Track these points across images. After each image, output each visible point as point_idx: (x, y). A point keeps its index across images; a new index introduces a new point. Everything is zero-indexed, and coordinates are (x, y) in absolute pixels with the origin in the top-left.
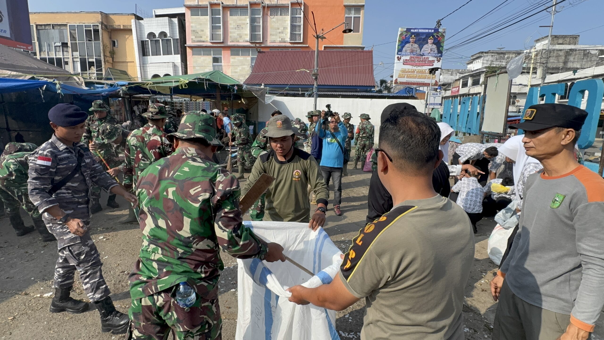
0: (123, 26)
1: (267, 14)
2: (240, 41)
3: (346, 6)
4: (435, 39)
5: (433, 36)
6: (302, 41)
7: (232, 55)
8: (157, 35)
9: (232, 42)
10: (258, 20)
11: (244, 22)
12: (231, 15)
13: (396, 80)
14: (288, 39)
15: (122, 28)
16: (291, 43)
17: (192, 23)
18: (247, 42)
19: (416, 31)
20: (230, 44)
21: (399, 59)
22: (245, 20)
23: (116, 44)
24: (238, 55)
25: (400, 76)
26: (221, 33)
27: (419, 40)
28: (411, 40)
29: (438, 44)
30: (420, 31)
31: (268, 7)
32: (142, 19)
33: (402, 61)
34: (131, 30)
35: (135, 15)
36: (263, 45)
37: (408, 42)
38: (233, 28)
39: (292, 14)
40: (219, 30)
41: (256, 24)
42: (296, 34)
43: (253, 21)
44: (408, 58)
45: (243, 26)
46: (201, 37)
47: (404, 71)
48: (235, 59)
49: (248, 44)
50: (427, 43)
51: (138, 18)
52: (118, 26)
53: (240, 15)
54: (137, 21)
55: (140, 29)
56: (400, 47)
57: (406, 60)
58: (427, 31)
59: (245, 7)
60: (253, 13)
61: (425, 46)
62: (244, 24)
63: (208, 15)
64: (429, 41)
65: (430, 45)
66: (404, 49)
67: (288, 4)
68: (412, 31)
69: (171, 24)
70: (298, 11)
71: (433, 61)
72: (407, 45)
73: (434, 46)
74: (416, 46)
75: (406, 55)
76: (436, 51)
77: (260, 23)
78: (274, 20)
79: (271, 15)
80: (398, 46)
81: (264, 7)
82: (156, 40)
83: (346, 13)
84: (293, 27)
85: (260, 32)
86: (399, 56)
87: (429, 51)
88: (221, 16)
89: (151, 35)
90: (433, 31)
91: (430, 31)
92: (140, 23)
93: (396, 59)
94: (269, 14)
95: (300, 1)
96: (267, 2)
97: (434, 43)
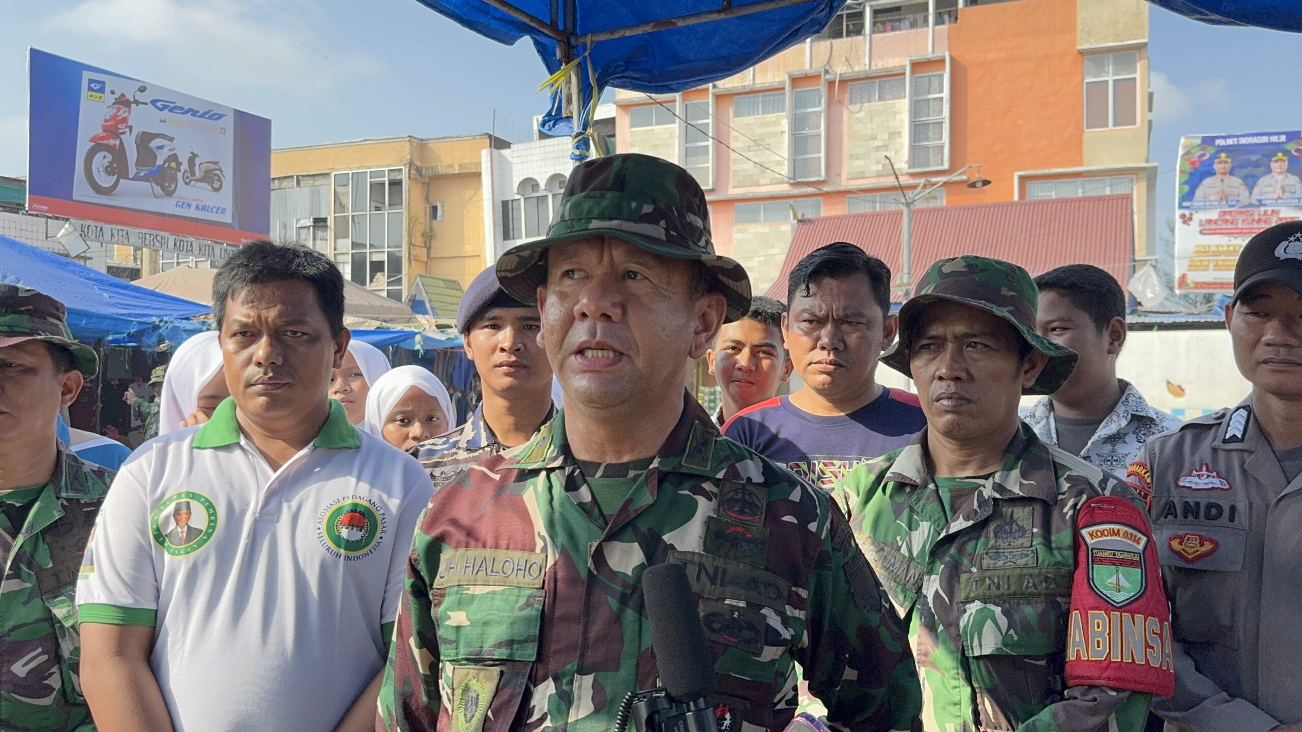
0: (460, 165)
1: (841, 102)
2: (762, 181)
3: (1084, 54)
4: (1293, 159)
6: (946, 166)
7: (738, 221)
8: (542, 185)
9: (740, 186)
10: (812, 120)
11: (773, 129)
12: (737, 115)
13: (1183, 277)
14: (902, 163)
15: (456, 170)
16: (913, 175)
18: (782, 182)
19: (1230, 142)
20: (732, 192)
21: (1187, 220)
22: (776, 123)
23: (439, 213)
24: (755, 220)
25: (1192, 267)
26: (710, 165)
27: (1242, 166)
28: (1217, 167)
30: (1243, 141)
31: (844, 82)
32: (508, 145)
33: (1195, 224)
34: (478, 175)
35: (490, 136)
36: (826, 189)
37: (1211, 173)
39: (915, 91)
40: (704, 157)
41: (807, 131)
42: (927, 148)
43: (798, 123)
44: (1214, 215)
45: (772, 141)
47: (1203, 251)
48: (746, 231)
49: (784, 188)
50: (1269, 171)
51: (499, 144)
52: (448, 167)
53: (764, 113)
55: (500, 171)
56: (1186, 188)
57: (1209, 221)
58: (1265, 139)
59: (777, 90)
60: (798, 103)
61: (1263, 181)
62: (773, 135)
63: (674, 123)
64: (1274, 165)
65: (1280, 178)
66: (1199, 193)
67: (904, 67)
68: (1219, 142)
70: (935, 83)
72: (1207, 182)
74: (1236, 181)
75: (1205, 208)
77: (819, 127)
78: (862, 115)
79: (851, 103)
80: (1181, 184)
81: (831, 84)
82: (538, 197)
83: (1087, 73)
84: (918, 130)
85: (819, 152)
86: (1187, 212)
87: (1279, 192)
88: (710, 121)
89: (529, 184)
90: (1283, 138)
91: (1274, 139)
92: (501, 156)
93: (1178, 222)
94: (847, 101)
95: (938, 55)
96: (840, 69)
97: (1290, 170)
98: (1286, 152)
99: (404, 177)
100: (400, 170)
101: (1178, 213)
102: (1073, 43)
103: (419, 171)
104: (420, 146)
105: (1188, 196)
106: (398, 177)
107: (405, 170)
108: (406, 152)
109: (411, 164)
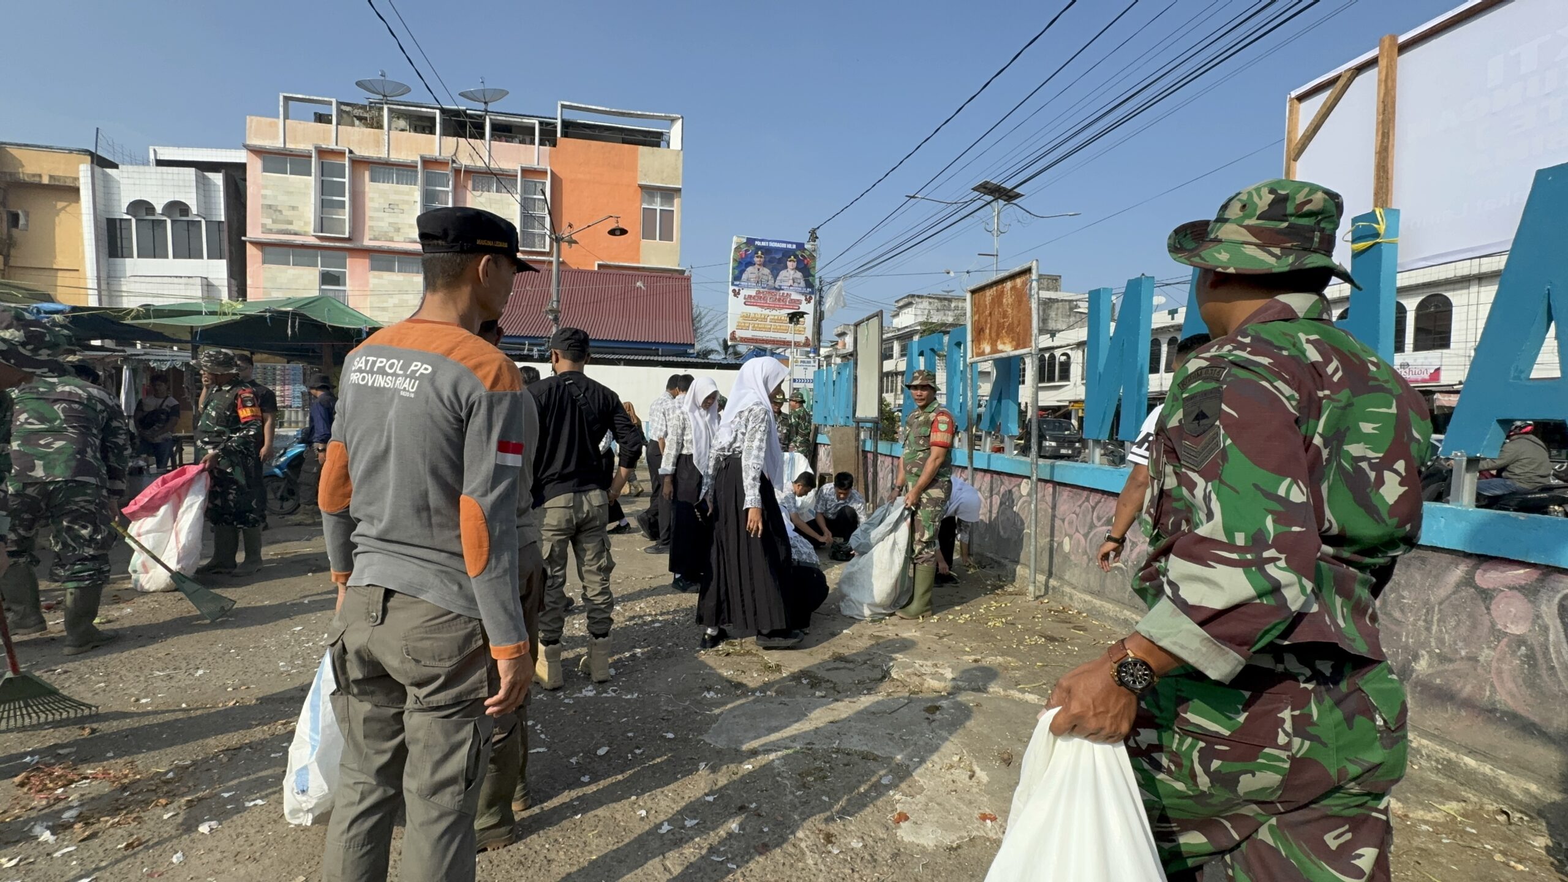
0: (51, 177)
1: (466, 187)
2: (396, 239)
3: (641, 187)
4: (799, 261)
5: (796, 256)
6: (547, 249)
7: (373, 269)
8: (159, 209)
9: (375, 239)
10: (442, 197)
11: (406, 198)
12: (373, 180)
13: (734, 333)
15: (45, 180)
17: (265, 187)
19: (764, 244)
20: (367, 243)
21: (736, 294)
22: (410, 194)
23: (22, 221)
24: (390, 270)
25: (740, 327)
26: (347, 217)
27: (770, 262)
28: (756, 260)
29: (805, 268)
30: (772, 245)
31: (469, 172)
32: (115, 166)
33: (741, 296)
35: (91, 154)
37: (751, 264)
38: (377, 210)
39: (525, 190)
40: (340, 211)
42: (534, 234)
43: (428, 196)
44: (753, 292)
45: (405, 207)
46: (291, 223)
47: (746, 317)
48: (381, 278)
50: (786, 267)
51: (101, 162)
52: (34, 175)
53: (398, 183)
54: (98, 169)
55: (104, 189)
56: (737, 272)
57: (750, 296)
58: (784, 246)
59: (410, 167)
60: (429, 181)
61: (783, 273)
62: (407, 202)
63: (310, 175)
64: (789, 264)
65: (792, 272)
66: (744, 276)
67: (516, 171)
68: (757, 243)
69: (203, 186)
70: (539, 186)
71: (800, 302)
72: (750, 269)
73: (799, 275)
74: (766, 271)
75: (748, 287)
76: (803, 284)
78: (482, 200)
79: (474, 189)
80: (734, 269)
81: (457, 171)
82: (153, 221)
83: (643, 201)
84: (528, 219)
86: (737, 288)
87: (791, 282)
88: (346, 180)
89: (140, 207)
90: (794, 247)
91: (789, 246)
92: (106, 175)
93: (731, 294)
94: (470, 186)
95: (542, 166)
96: (465, 161)
97: (797, 268)
101: (731, 288)
102: (635, 178)
105: (737, 278)
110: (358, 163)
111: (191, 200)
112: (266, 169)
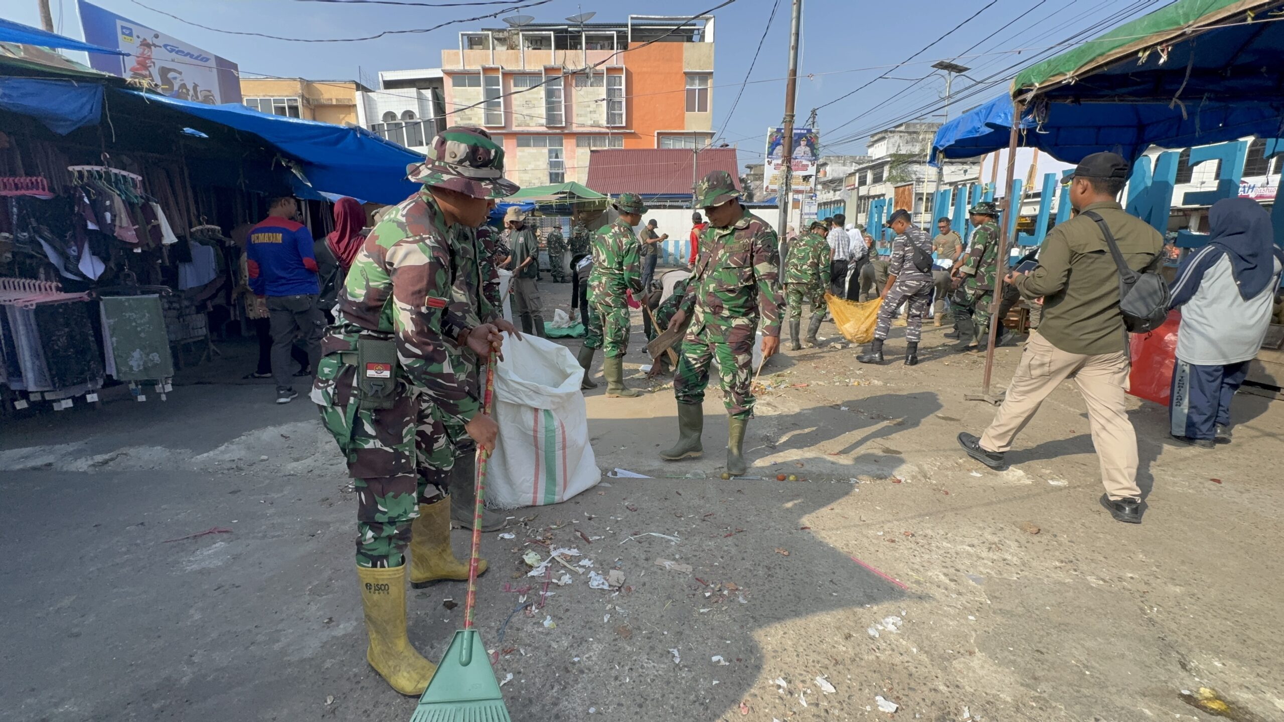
0: (337, 100)
1: (571, 85)
2: (531, 125)
3: (686, 73)
4: (808, 141)
6: (624, 124)
7: (519, 146)
8: (399, 116)
9: (519, 126)
10: (557, 93)
11: (536, 96)
12: (516, 86)
13: (767, 187)
14: (604, 122)
15: (334, 102)
16: (608, 128)
17: (455, 97)
18: (542, 125)
20: (515, 129)
22: (538, 93)
24: (528, 145)
25: (771, 183)
26: (502, 113)
31: (572, 74)
32: (370, 91)
34: (355, 106)
35: (357, 83)
36: (566, 131)
37: (778, 144)
38: (519, 106)
39: (608, 84)
40: (498, 108)
41: (554, 99)
42: (614, 114)
43: (550, 94)
45: (536, 102)
46: (470, 119)
47: (775, 177)
48: (523, 151)
49: (544, 129)
50: (800, 145)
51: (364, 89)
52: (328, 100)
53: (531, 87)
54: (364, 94)
55: (370, 106)
59: (538, 74)
60: (549, 83)
61: (798, 149)
62: (536, 99)
63: (480, 86)
64: (802, 143)
65: (804, 148)
66: (775, 152)
67: (603, 70)
69: (421, 98)
70: (617, 80)
72: (778, 147)
75: (777, 159)
76: (810, 154)
77: (560, 97)
78: (582, 93)
79: (577, 86)
81: (566, 74)
82: (396, 124)
83: (686, 84)
84: (612, 104)
85: (561, 111)
87: (803, 154)
88: (501, 87)
89: (390, 115)
92: (369, 97)
93: (766, 163)
94: (574, 84)
95: (619, 65)
96: (571, 67)
97: (807, 145)
98: (806, 138)
99: (299, 104)
100: (296, 100)
101: (766, 160)
102: (681, 67)
103: (308, 101)
104: (307, 84)
105: (770, 153)
106: (295, 104)
107: (299, 100)
108: (298, 87)
109: (303, 97)
110: (506, 75)
111: (415, 109)
112: (455, 85)
